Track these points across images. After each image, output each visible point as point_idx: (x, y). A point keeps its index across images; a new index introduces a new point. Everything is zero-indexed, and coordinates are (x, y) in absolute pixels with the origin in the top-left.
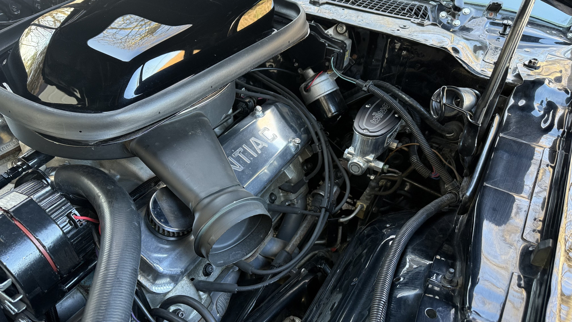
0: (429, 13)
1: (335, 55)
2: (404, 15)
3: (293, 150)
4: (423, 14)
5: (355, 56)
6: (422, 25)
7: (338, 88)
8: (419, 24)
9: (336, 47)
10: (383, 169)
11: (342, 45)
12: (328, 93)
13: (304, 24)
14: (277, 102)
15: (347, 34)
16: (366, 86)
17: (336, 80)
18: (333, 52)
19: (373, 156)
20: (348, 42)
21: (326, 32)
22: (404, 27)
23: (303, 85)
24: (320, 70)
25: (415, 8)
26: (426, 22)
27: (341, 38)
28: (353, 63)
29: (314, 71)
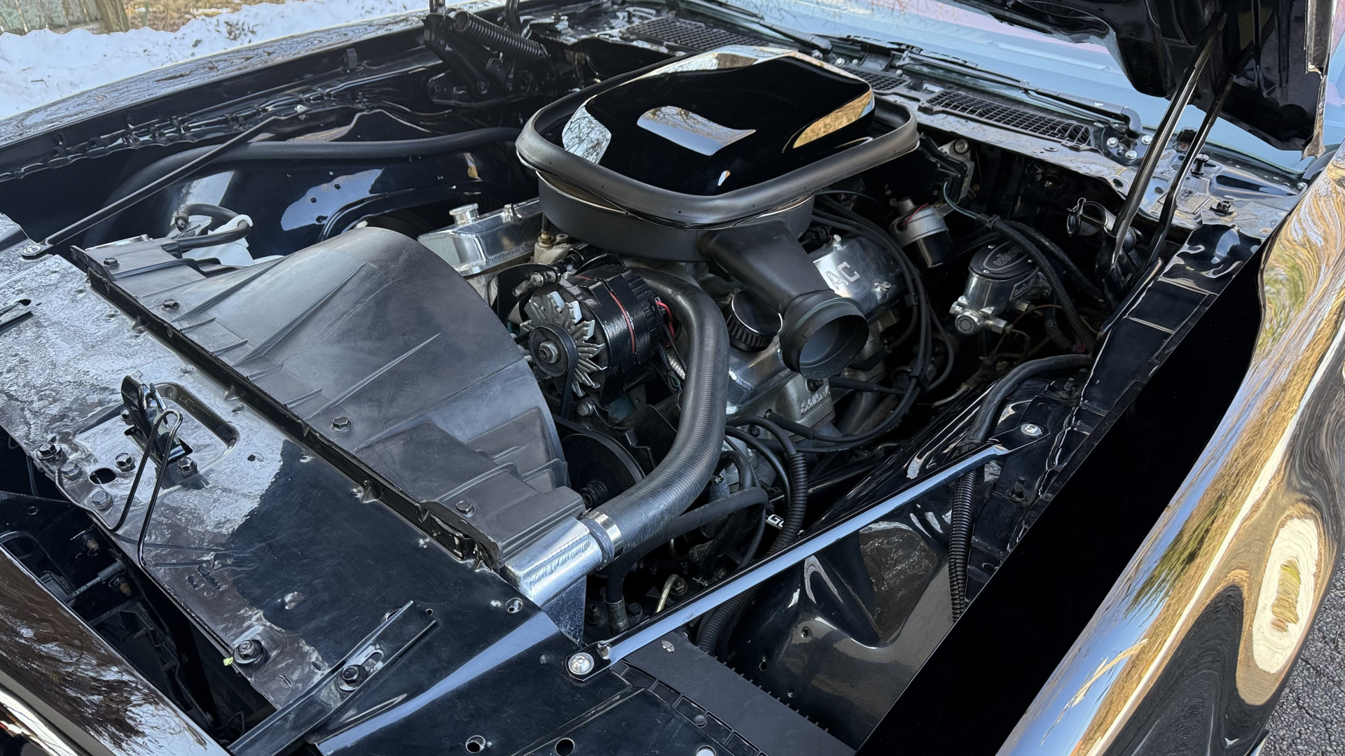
0: (1091, 138)
1: (950, 179)
2: (1053, 135)
3: (879, 297)
4: (1082, 137)
5: (977, 188)
6: (1076, 149)
7: (947, 229)
8: (1072, 148)
9: (952, 169)
10: (1004, 330)
11: (961, 167)
12: (932, 233)
13: (913, 135)
14: (859, 235)
15: (968, 154)
16: (990, 222)
17: (945, 218)
18: (947, 175)
19: (992, 308)
20: (970, 165)
21: (939, 149)
22: (1051, 150)
23: (896, 221)
24: (922, 201)
25: (1071, 128)
26: (1083, 146)
27: (960, 158)
28: (973, 196)
29: (914, 202)
